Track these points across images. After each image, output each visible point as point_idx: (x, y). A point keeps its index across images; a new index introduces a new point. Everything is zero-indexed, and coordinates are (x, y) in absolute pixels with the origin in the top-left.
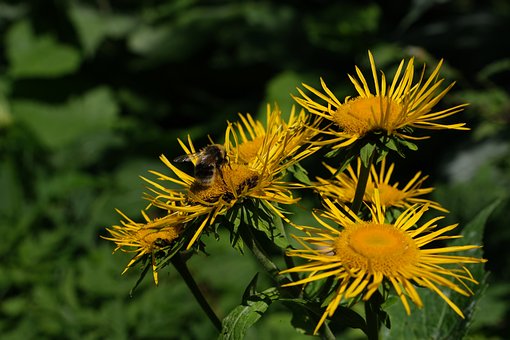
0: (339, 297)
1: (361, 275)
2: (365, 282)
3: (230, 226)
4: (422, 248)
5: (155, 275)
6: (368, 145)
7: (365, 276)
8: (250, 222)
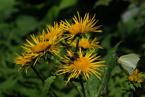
0: (70, 77)
1: (76, 71)
2: (77, 73)
3: (44, 58)
4: (91, 63)
5: (26, 71)
6: (77, 37)
7: (77, 71)
8: (49, 57)
